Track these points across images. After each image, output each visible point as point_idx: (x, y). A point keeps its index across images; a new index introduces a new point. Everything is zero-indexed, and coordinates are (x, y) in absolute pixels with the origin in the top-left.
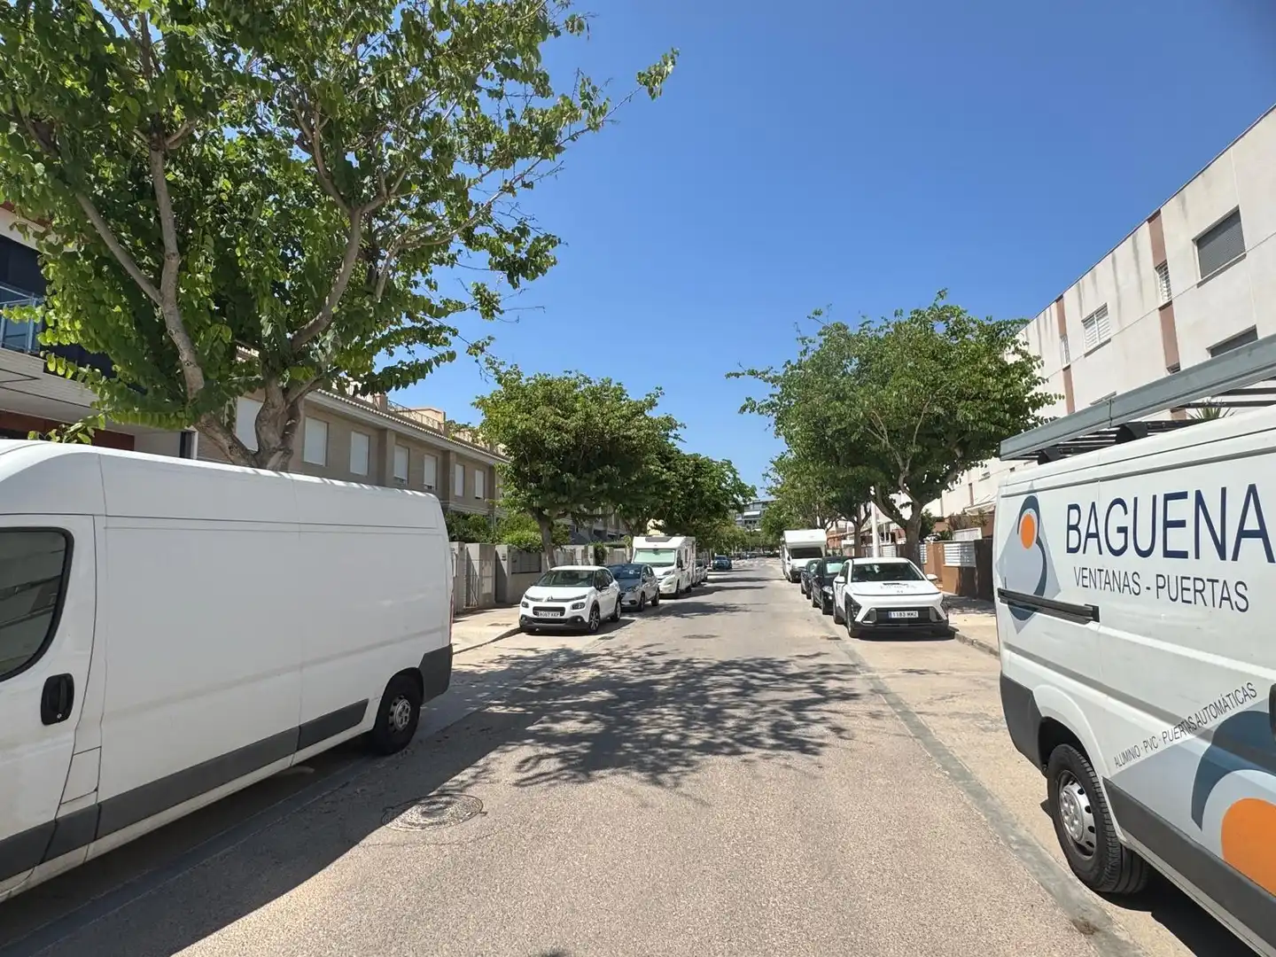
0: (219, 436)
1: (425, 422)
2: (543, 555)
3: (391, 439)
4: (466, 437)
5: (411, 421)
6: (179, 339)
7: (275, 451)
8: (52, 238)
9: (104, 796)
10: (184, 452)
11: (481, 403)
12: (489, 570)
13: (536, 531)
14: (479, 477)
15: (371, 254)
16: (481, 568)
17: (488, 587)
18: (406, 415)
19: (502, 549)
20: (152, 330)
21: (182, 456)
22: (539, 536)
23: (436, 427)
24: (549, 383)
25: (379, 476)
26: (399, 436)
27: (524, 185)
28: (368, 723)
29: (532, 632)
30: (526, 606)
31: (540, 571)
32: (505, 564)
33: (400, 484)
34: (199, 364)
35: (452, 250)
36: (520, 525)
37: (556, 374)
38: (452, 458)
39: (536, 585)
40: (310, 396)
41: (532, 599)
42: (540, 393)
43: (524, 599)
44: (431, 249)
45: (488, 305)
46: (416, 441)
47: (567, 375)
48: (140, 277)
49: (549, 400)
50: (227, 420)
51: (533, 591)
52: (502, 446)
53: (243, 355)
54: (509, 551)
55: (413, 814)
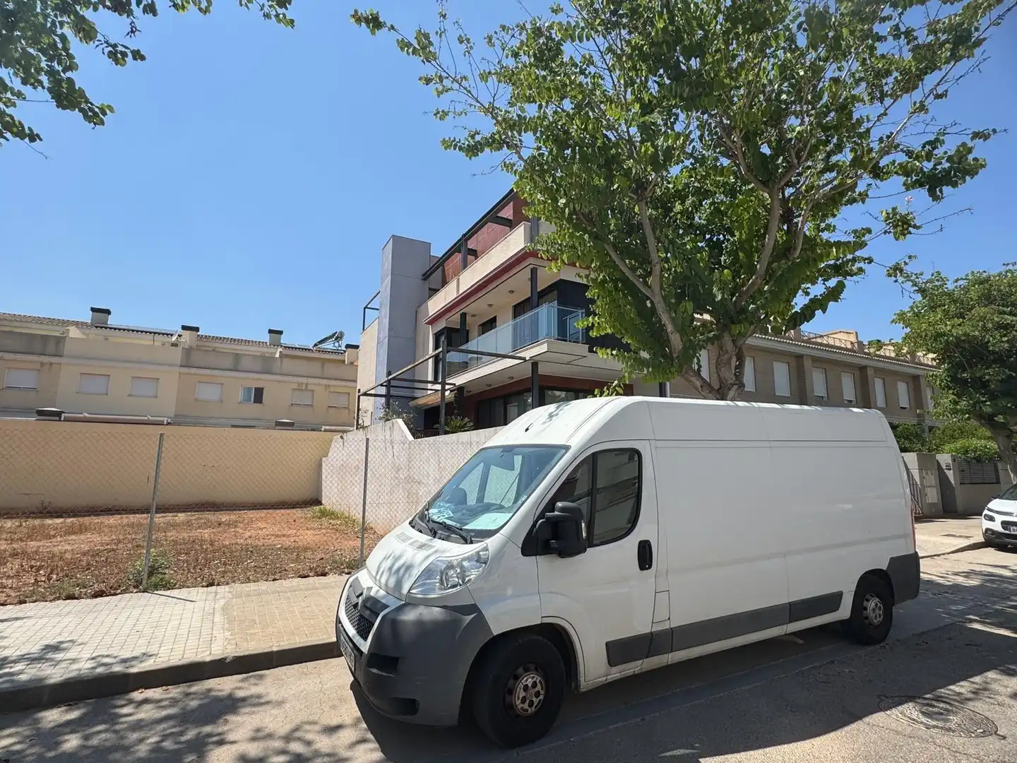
0: (694, 379)
1: (838, 344)
2: (1000, 466)
3: (807, 363)
4: (889, 352)
5: (821, 344)
6: (665, 319)
7: (733, 385)
8: (592, 276)
9: (675, 623)
10: (663, 394)
11: (901, 317)
12: (932, 479)
13: (989, 438)
14: (902, 388)
15: (788, 217)
16: (922, 478)
17: (933, 496)
18: (819, 340)
19: (944, 458)
20: (649, 315)
21: (661, 396)
22: (993, 445)
23: (849, 346)
24: (987, 280)
25: (801, 395)
26: (815, 360)
27: (938, 96)
28: (844, 612)
29: (1002, 548)
30: (991, 519)
31: (998, 482)
32: (950, 474)
33: (820, 402)
34: (678, 332)
35: (861, 187)
36: (963, 433)
37: (993, 269)
38: (870, 372)
39: (1001, 498)
40: (750, 341)
41: (998, 512)
42: (973, 294)
43: (986, 512)
44: (842, 194)
45: (901, 225)
46: (832, 361)
47: (1010, 267)
48: (639, 283)
49: (987, 299)
50: (697, 367)
51: (996, 504)
52: (931, 356)
53: (698, 320)
54: (954, 460)
55: (910, 709)
